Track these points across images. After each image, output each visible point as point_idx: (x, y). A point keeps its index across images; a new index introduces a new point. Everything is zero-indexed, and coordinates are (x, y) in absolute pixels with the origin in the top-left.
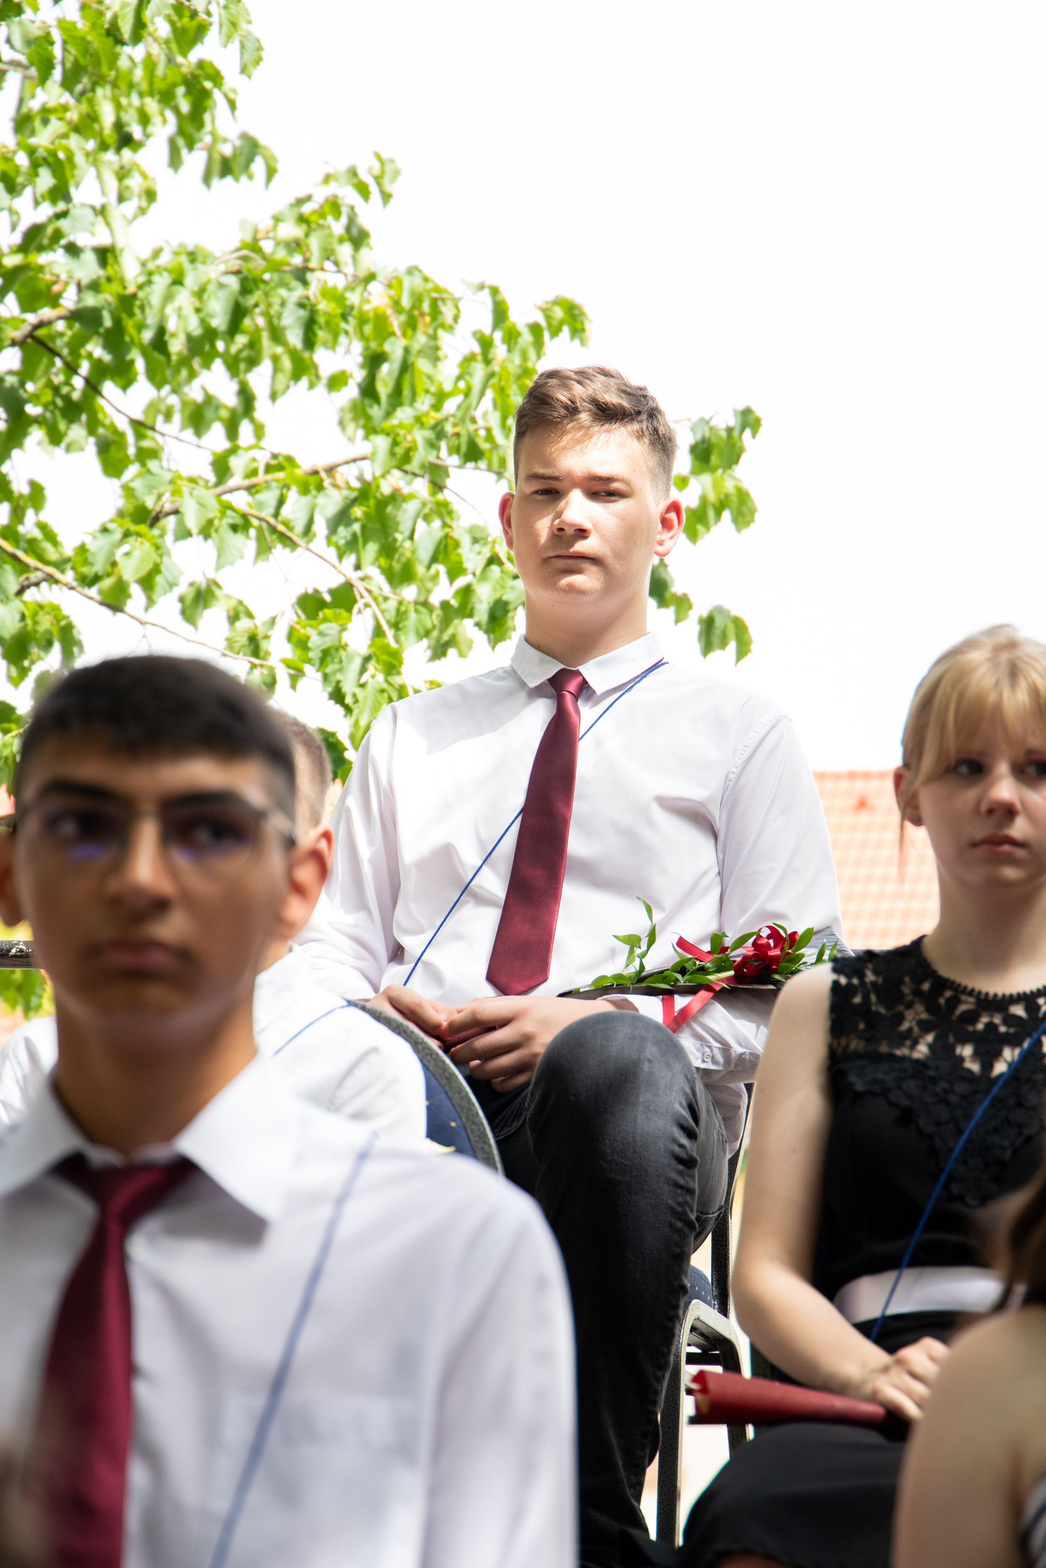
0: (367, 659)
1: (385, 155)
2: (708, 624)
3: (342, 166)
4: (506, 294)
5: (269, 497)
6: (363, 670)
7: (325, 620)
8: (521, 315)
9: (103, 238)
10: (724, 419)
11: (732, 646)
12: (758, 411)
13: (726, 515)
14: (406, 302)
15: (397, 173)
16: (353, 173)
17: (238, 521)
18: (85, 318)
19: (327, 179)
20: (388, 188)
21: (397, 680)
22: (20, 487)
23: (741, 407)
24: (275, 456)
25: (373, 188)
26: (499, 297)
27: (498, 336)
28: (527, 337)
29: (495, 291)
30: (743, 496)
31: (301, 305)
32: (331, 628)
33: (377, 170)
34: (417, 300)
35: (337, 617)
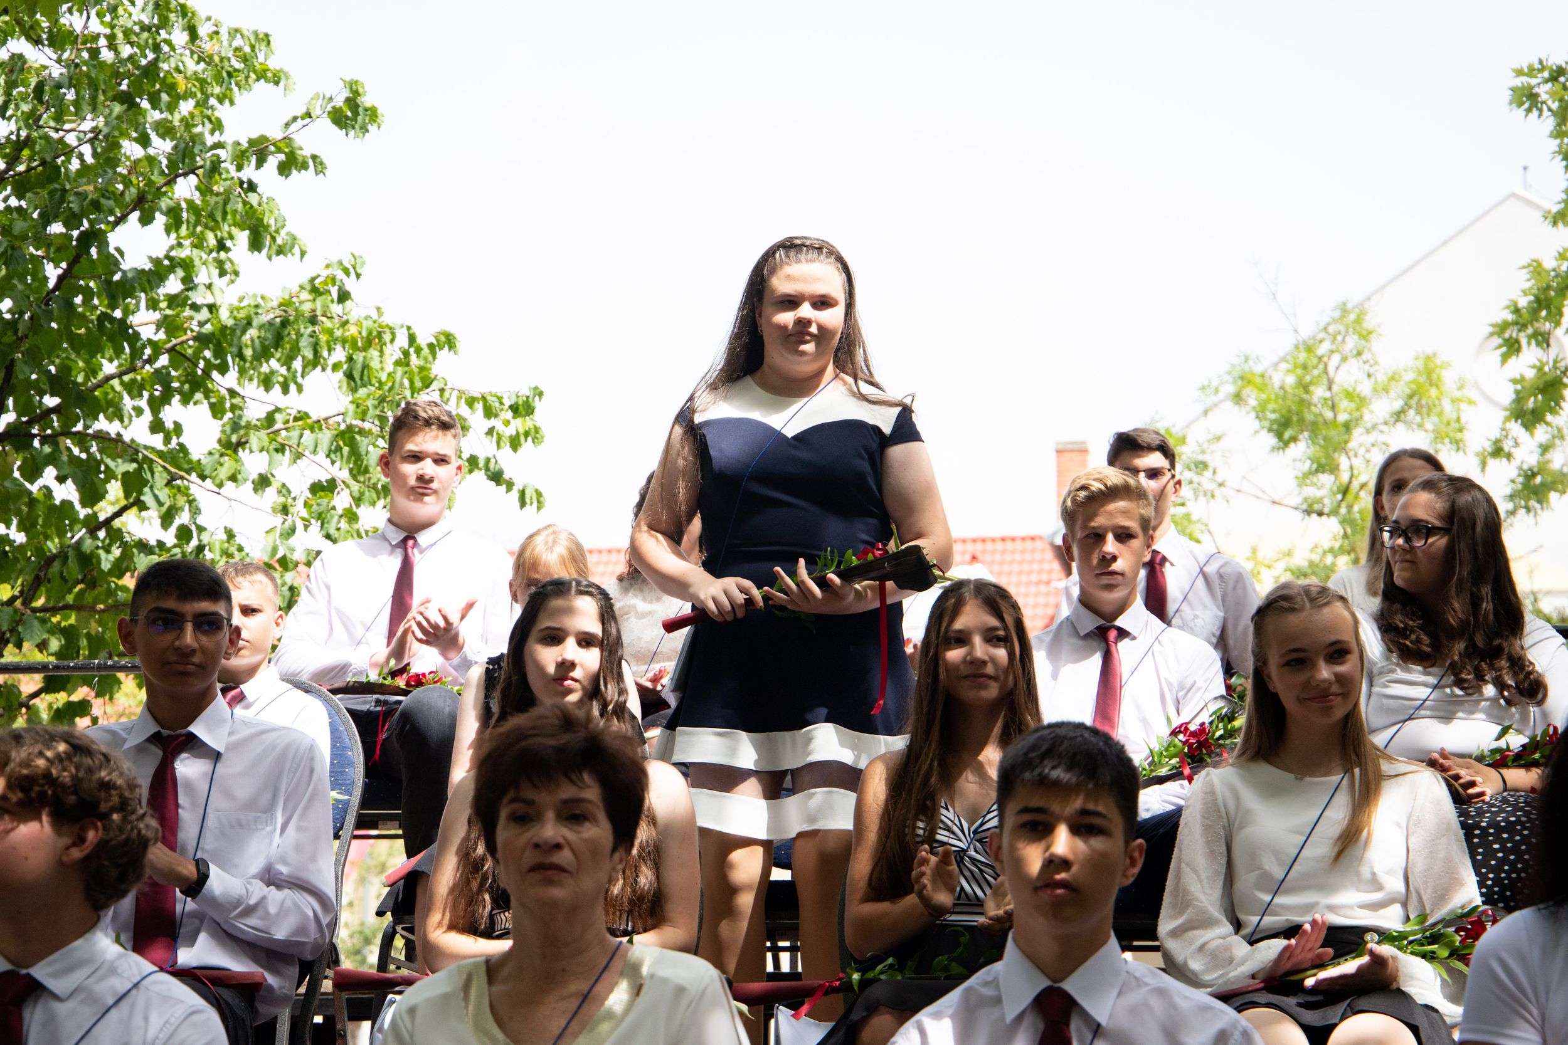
0: (341, 516)
1: (356, 254)
2: (522, 494)
3: (335, 260)
4: (414, 330)
5: (295, 434)
6: (339, 522)
7: (321, 497)
8: (423, 340)
9: (210, 300)
10: (525, 391)
11: (535, 504)
12: (542, 388)
13: (530, 439)
14: (364, 334)
15: (363, 263)
16: (340, 263)
17: (278, 446)
18: (203, 340)
19: (328, 266)
20: (359, 271)
21: (356, 526)
22: (169, 425)
23: (533, 386)
24: (299, 412)
25: (352, 270)
26: (411, 331)
27: (412, 350)
28: (426, 351)
29: (409, 328)
30: (537, 430)
31: (311, 336)
32: (325, 501)
33: (353, 262)
34: (370, 333)
35: (326, 496)
